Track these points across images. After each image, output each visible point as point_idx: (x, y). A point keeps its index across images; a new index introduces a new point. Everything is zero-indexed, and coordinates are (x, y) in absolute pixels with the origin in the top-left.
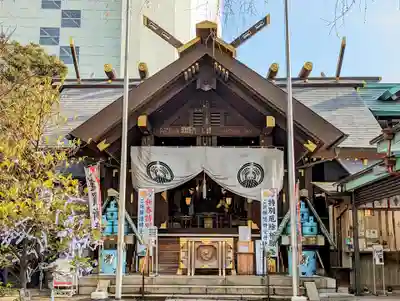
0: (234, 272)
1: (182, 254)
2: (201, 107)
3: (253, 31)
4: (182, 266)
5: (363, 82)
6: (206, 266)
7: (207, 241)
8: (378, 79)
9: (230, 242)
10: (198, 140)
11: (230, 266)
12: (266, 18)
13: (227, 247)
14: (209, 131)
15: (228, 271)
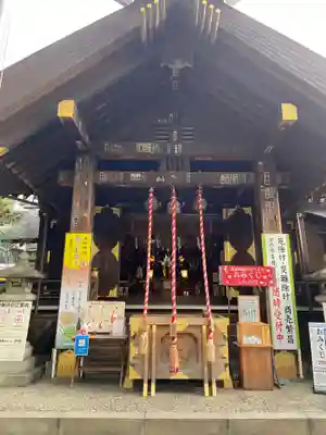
1: (134, 351)
2: (167, 117)
4: (133, 374)
6: (180, 376)
7: (182, 324)
10: (163, 167)
11: (225, 375)
14: (178, 149)
15: (220, 384)
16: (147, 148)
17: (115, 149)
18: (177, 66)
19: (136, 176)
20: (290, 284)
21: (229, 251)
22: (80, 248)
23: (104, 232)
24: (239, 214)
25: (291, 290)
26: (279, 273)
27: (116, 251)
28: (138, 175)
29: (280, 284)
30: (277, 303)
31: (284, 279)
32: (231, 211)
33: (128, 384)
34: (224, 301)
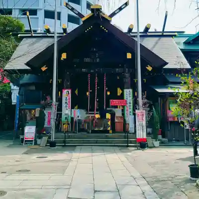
0: (111, 131)
3: (120, 9)
5: (176, 34)
7: (97, 116)
8: (183, 32)
11: (109, 128)
12: (126, 3)
14: (98, 60)
16: (87, 60)
20: (132, 104)
21: (119, 92)
25: (132, 107)
27: (76, 92)
28: (85, 70)
30: (127, 111)
31: (130, 103)
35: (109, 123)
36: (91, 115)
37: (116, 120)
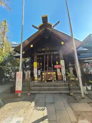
0: (56, 81)
1: (43, 77)
3: (56, 24)
4: (43, 80)
6: (49, 80)
7: (49, 73)
9: (55, 73)
10: (46, 52)
11: (55, 79)
12: (59, 21)
13: (54, 74)
14: (48, 49)
15: (55, 80)
16: (44, 49)
17: (39, 50)
18: (47, 38)
19: (42, 54)
20: (64, 67)
21: (57, 63)
22: (35, 64)
23: (38, 61)
24: (58, 57)
25: (64, 68)
26: (63, 66)
27: (41, 64)
29: (63, 67)
32: (57, 57)
33: (43, 81)
34: (55, 70)
35: (55, 76)
36: (46, 73)
37: (58, 75)
